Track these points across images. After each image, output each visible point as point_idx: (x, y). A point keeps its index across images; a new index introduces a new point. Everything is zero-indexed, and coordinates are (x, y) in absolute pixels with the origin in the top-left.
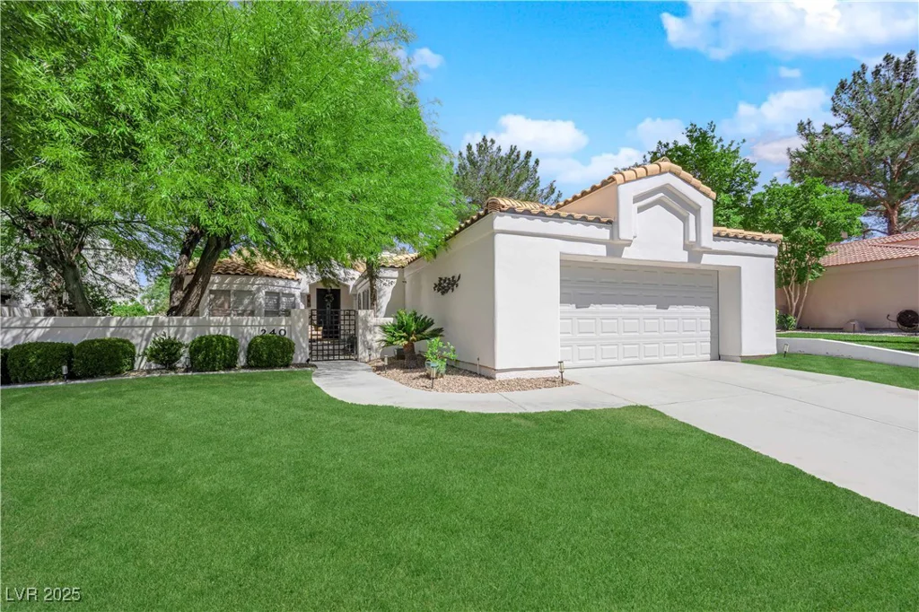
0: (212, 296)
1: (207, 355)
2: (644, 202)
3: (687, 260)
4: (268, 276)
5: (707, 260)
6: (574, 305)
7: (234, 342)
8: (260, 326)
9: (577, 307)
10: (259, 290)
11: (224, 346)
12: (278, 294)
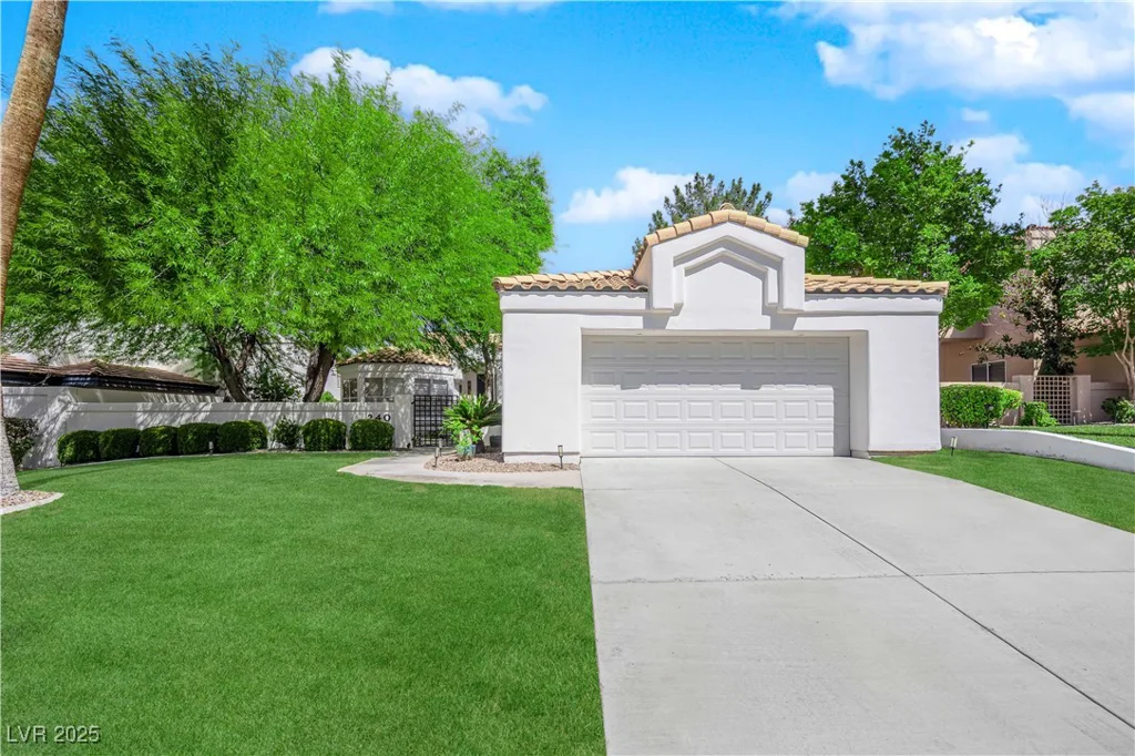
0: (368, 384)
1: (313, 437)
2: (692, 263)
3: (769, 328)
4: (416, 363)
5: (802, 325)
6: (619, 386)
7: (338, 425)
8: (366, 411)
9: (622, 389)
10: (408, 377)
11: (328, 430)
12: (429, 381)
